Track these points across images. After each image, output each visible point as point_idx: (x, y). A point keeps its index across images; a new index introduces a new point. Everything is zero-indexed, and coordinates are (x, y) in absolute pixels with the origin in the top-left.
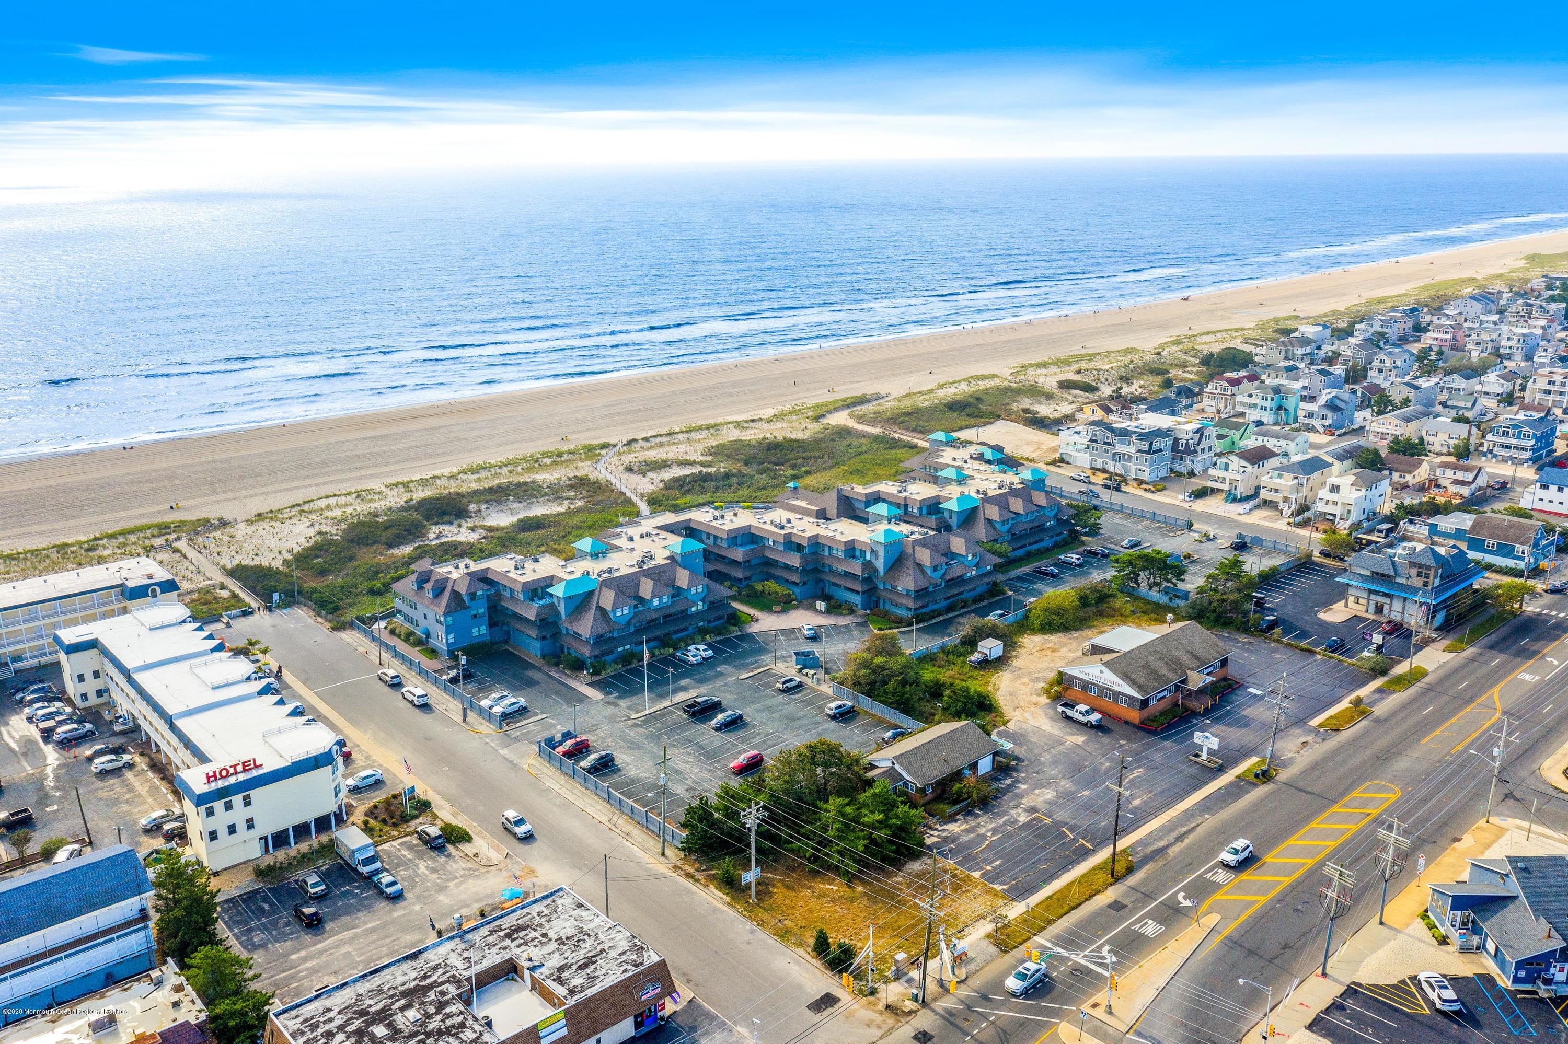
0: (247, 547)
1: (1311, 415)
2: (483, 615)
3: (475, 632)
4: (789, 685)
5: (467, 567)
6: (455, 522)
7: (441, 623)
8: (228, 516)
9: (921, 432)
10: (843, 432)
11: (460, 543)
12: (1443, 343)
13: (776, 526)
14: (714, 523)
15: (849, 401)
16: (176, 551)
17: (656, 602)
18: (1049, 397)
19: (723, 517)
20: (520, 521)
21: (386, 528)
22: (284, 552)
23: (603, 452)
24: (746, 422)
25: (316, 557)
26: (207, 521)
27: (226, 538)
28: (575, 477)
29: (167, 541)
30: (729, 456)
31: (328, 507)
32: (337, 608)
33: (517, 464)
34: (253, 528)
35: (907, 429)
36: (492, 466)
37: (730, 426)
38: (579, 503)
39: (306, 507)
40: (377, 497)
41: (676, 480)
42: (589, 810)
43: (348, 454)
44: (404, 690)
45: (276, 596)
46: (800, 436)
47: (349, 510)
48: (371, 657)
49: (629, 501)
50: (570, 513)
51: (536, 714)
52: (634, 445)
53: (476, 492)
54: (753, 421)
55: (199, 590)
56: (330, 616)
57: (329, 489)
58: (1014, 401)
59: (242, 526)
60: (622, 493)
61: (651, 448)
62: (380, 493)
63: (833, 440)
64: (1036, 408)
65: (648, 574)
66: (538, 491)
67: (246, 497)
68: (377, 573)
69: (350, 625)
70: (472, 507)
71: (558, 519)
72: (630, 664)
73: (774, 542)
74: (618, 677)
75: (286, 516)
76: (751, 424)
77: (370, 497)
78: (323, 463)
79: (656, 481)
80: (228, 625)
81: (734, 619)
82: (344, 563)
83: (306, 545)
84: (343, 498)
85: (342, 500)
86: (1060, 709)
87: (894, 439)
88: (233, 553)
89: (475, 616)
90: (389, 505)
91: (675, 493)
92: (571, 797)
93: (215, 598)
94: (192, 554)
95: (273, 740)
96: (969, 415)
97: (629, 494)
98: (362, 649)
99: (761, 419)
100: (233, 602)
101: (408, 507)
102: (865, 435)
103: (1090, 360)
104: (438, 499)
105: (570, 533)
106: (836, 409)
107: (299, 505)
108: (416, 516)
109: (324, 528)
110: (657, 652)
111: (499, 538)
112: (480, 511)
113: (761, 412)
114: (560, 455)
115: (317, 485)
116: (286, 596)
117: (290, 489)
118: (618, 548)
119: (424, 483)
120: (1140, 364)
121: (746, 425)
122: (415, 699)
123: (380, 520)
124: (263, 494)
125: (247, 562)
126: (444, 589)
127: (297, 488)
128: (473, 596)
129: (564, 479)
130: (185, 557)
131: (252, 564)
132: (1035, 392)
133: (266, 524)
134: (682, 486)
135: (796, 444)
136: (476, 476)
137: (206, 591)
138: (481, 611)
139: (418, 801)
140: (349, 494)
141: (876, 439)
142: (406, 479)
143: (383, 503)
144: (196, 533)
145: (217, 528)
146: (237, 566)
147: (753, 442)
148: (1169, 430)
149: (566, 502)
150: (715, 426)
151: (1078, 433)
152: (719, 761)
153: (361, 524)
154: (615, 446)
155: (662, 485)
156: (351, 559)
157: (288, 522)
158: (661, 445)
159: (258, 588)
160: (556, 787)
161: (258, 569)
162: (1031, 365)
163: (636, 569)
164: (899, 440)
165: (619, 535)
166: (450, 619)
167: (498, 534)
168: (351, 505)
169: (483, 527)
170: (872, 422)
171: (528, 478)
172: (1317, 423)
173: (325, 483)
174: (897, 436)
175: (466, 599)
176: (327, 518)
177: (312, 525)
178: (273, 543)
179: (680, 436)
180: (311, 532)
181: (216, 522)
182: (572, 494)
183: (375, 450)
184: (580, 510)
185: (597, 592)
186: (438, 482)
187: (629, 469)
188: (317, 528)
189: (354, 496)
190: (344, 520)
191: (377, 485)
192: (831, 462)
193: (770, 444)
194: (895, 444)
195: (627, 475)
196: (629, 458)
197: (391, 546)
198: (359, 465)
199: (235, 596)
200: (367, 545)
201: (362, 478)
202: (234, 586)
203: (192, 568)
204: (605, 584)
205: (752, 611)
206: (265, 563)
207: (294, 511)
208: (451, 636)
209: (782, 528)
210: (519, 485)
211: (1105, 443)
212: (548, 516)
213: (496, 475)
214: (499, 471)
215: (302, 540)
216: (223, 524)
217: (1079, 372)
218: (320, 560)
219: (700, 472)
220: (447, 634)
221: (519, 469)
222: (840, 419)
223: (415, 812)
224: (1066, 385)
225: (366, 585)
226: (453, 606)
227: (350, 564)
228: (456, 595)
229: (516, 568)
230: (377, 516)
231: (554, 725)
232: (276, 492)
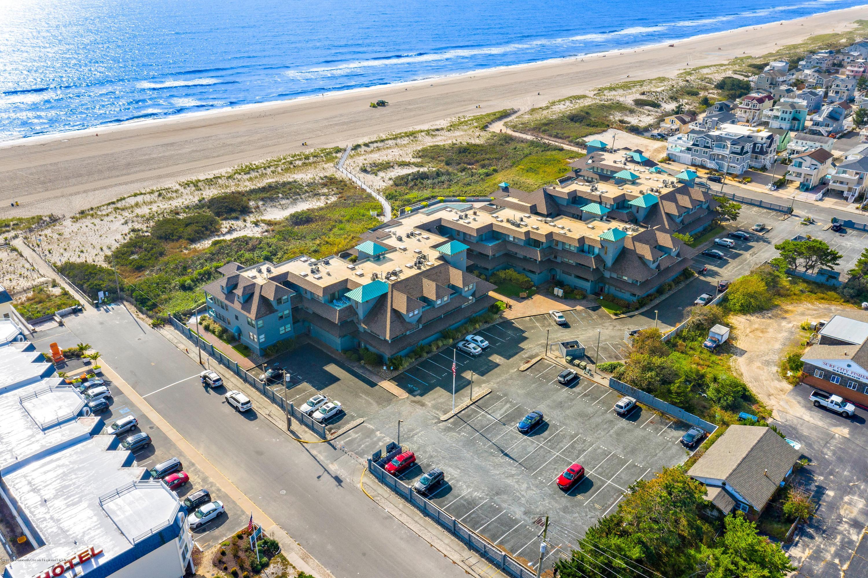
0: (74, 244)
1: (817, 124)
2: (287, 316)
3: (282, 330)
4: (569, 378)
5: (269, 271)
6: (241, 218)
7: (253, 326)
8: (58, 213)
9: (560, 138)
10: (508, 139)
11: (251, 239)
12: (857, 74)
13: (513, 224)
14: (461, 222)
15: (498, 115)
16: (14, 250)
17: (439, 302)
18: (632, 111)
19: (466, 216)
20: (292, 216)
21: (187, 225)
22: (105, 248)
23: (339, 155)
24: (433, 131)
25: (133, 253)
26: (40, 218)
27: (56, 236)
28: (326, 177)
29: (6, 239)
30: (433, 158)
31: (137, 205)
32: (154, 306)
33: (277, 166)
34: (78, 225)
35: (550, 136)
36: (257, 168)
37: (423, 134)
38: (333, 199)
39: (119, 205)
40: (174, 195)
41: (402, 178)
42: (438, 544)
43: (147, 157)
44: (228, 395)
45: (101, 294)
46: (477, 141)
47: (154, 208)
48: (192, 355)
49: (370, 196)
50: (329, 207)
51: (353, 418)
52: (359, 150)
53: (252, 191)
54: (437, 130)
55: (34, 287)
56: (150, 313)
57: (135, 188)
58: (610, 114)
59: (68, 222)
60: (364, 190)
61: (372, 151)
62: (176, 191)
63: (501, 145)
64: (626, 119)
65: (427, 274)
66: (300, 189)
67: (71, 195)
68: (185, 268)
69: (168, 321)
70: (252, 203)
71: (321, 212)
72: (420, 356)
73: (514, 238)
74: (413, 371)
75: (104, 213)
76: (437, 132)
77: (169, 195)
78: (128, 165)
79: (386, 179)
80: (61, 324)
81: (495, 309)
82: (156, 258)
83: (123, 242)
84: (148, 196)
85: (148, 198)
86: (813, 399)
87: (544, 143)
88: (62, 251)
89: (281, 317)
90: (186, 203)
91: (402, 189)
92: (415, 528)
93: (48, 296)
94: (27, 252)
95: (110, 505)
96: (588, 125)
97: (369, 190)
98: (182, 347)
99: (442, 129)
100: (64, 300)
101: (201, 205)
102: (522, 141)
103: (641, 85)
104: (224, 198)
105: (334, 226)
106: (493, 121)
107: (113, 203)
108: (209, 213)
109: (137, 226)
110: (440, 344)
111: (279, 232)
112: (258, 207)
113: (438, 122)
114: (307, 158)
115: (126, 183)
116: (110, 293)
117: (105, 188)
118: (393, 249)
119: (210, 182)
120: (679, 88)
121: (434, 133)
122: (240, 406)
123: (181, 217)
124: (85, 192)
125: (75, 259)
126: (252, 294)
127: (111, 186)
128: (279, 301)
129: (317, 178)
130: (22, 256)
131: (79, 261)
132: (620, 107)
133: (88, 221)
134: (407, 183)
135: (479, 149)
136: (248, 176)
137: (39, 289)
138: (287, 312)
139: (266, 543)
140: (152, 192)
141: (532, 143)
142: (194, 178)
143: (180, 200)
144: (31, 230)
145: (48, 225)
146: (66, 263)
147: (447, 147)
148: (749, 137)
149: (322, 198)
150: (412, 134)
151: (680, 138)
152: (540, 473)
153: (166, 221)
154: (345, 150)
155: (391, 182)
156: (162, 254)
157: (106, 219)
158: (379, 149)
159: (85, 286)
160: (396, 513)
161: (84, 266)
162: (606, 89)
163: (415, 271)
164: (549, 145)
165: (388, 236)
166: (260, 322)
167: (277, 228)
168: (155, 202)
169: (263, 221)
170: (523, 131)
171: (289, 178)
172: (822, 130)
173: (132, 182)
174: (547, 141)
175: (274, 304)
176: (137, 216)
177: (126, 223)
178: (95, 240)
179: (390, 142)
180: (126, 229)
181: (47, 219)
182: (325, 190)
183: (167, 154)
184: (334, 206)
185: (389, 296)
186: (220, 180)
187: (364, 170)
188: (130, 225)
189: (157, 194)
190: (152, 218)
191: (171, 184)
192: (510, 163)
193: (460, 148)
194: (547, 148)
195: (362, 175)
196: (360, 161)
197: (193, 241)
198: (156, 166)
199: (65, 294)
200: (173, 240)
201: (160, 177)
202: (65, 284)
203: (27, 265)
204: (395, 286)
205: (506, 299)
206: (90, 261)
207: (111, 208)
208: (263, 336)
209: (518, 226)
210: (284, 184)
211: (705, 147)
212: (313, 210)
213: (263, 175)
214: (264, 172)
215: (119, 237)
216: (54, 220)
217: (643, 94)
218: (135, 256)
219: (418, 172)
220: (259, 335)
221: (279, 169)
222: (498, 127)
223: (265, 559)
224: (639, 103)
225: (177, 281)
226: (263, 310)
227: (161, 259)
228: (263, 300)
229: (313, 272)
230: (177, 214)
231: (373, 431)
232: (94, 190)
